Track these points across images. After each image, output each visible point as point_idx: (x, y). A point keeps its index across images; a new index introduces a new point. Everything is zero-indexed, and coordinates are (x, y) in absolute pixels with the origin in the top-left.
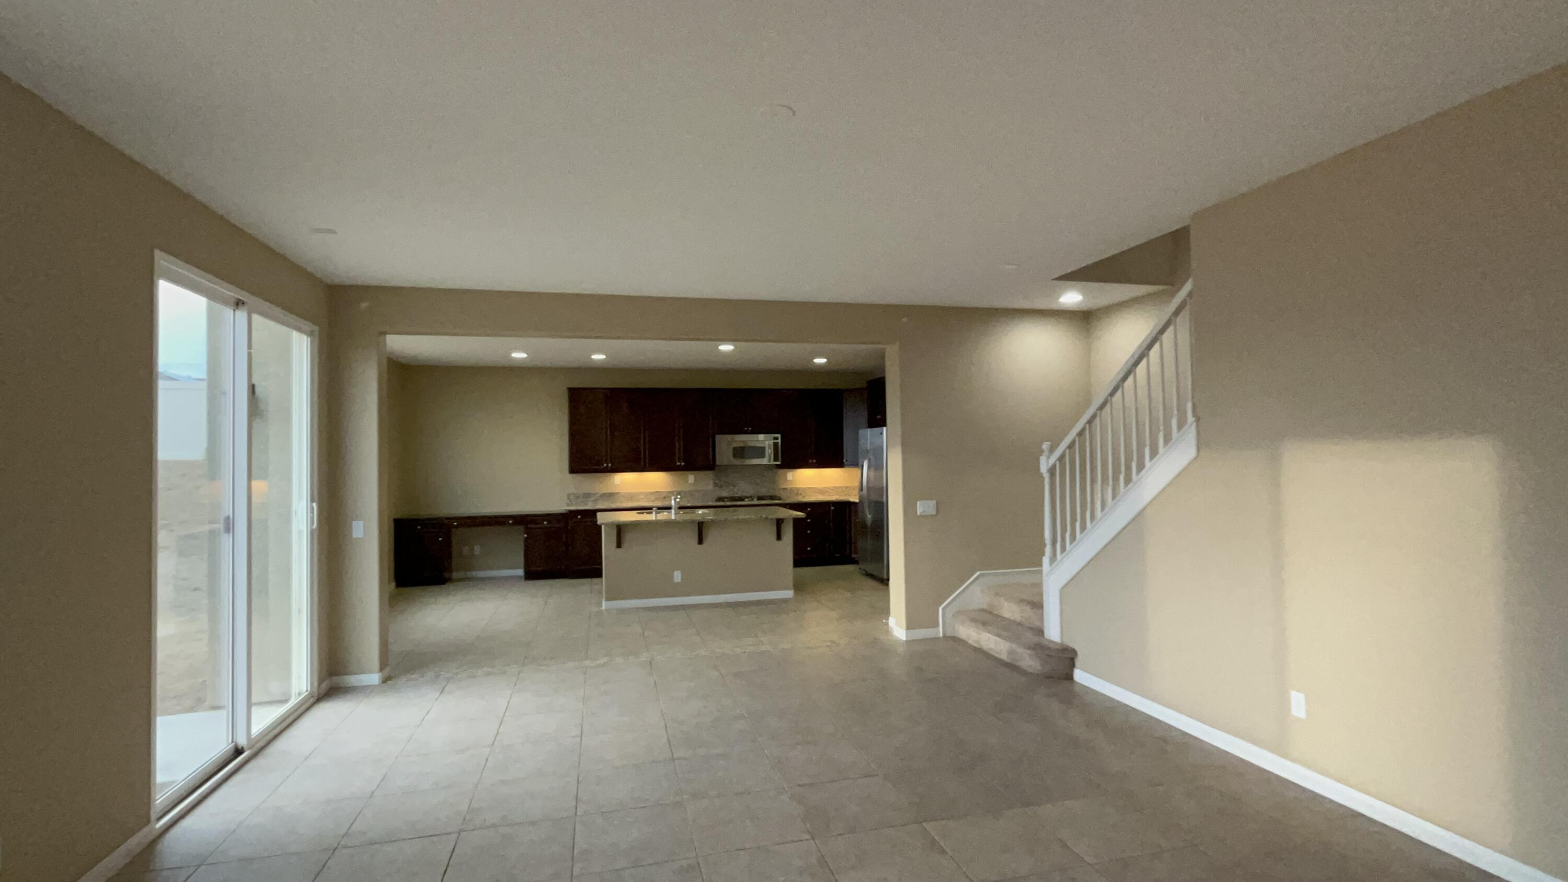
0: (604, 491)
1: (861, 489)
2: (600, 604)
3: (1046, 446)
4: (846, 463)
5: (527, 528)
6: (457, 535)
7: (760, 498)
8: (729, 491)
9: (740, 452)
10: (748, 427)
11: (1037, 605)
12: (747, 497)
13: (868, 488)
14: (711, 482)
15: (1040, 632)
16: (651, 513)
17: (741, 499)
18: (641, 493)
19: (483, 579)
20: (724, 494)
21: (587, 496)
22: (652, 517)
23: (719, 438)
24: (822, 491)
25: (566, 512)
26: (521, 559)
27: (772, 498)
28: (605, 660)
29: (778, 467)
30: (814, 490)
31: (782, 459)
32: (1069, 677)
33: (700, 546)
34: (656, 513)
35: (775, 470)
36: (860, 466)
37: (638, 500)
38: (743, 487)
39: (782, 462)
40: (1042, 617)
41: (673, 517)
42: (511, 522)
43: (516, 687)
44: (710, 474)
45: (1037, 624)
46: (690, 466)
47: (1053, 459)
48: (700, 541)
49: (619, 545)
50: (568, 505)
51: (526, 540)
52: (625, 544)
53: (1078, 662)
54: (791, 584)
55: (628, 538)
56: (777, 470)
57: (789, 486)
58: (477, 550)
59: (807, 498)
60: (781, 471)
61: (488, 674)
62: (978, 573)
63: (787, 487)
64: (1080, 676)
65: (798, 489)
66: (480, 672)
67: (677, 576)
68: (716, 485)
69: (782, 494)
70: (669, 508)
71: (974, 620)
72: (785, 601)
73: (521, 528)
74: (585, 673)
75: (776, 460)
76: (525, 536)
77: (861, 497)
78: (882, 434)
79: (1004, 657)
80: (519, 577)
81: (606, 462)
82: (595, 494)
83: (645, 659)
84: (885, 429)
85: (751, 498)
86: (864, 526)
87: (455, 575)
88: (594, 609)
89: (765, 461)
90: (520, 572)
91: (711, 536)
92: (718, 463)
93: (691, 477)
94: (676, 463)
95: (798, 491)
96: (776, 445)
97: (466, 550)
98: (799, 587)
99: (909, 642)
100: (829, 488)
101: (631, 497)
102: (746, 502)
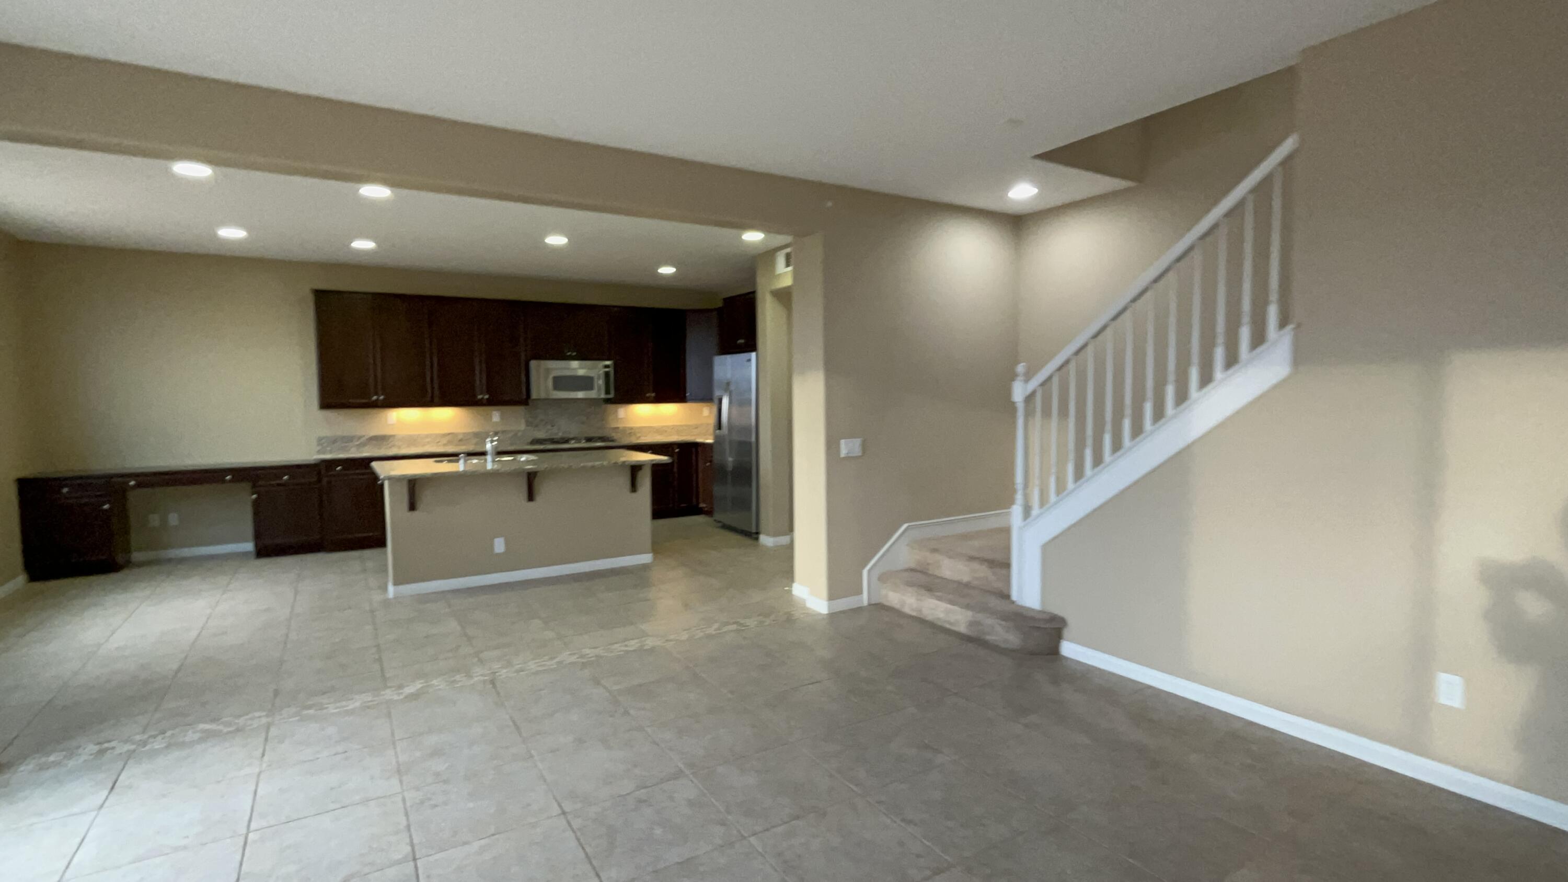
0: (373, 433)
1: (719, 425)
2: (385, 589)
3: (1021, 368)
4: (688, 398)
5: (254, 486)
6: (135, 498)
7: (589, 440)
8: (547, 432)
9: (561, 383)
10: (572, 352)
11: (1003, 565)
12: (573, 439)
13: (731, 427)
14: (523, 421)
15: (1006, 596)
16: (457, 461)
17: (567, 441)
18: (427, 436)
19: (182, 561)
20: (541, 435)
21: (350, 439)
22: (460, 466)
23: (533, 364)
24: (659, 431)
25: (316, 462)
26: (247, 525)
27: (602, 439)
28: (418, 685)
29: (608, 401)
30: (651, 430)
31: (616, 389)
32: (1054, 652)
33: (531, 504)
34: (465, 461)
35: (604, 406)
36: (716, 401)
37: (424, 445)
38: (565, 427)
39: (615, 394)
40: (1007, 580)
41: (489, 466)
42: (228, 478)
43: (266, 758)
44: (520, 409)
45: (999, 585)
46: (494, 401)
47: (1034, 384)
48: (531, 497)
49: (412, 507)
50: (319, 452)
51: (256, 505)
52: (421, 505)
53: (1066, 633)
54: (648, 545)
55: (426, 497)
56: (606, 405)
57: (621, 425)
58: (173, 519)
59: (642, 438)
60: (611, 407)
61: (208, 736)
62: (905, 526)
63: (618, 426)
64: (1069, 649)
65: (631, 428)
66: (191, 736)
67: (499, 545)
68: (528, 424)
69: (615, 435)
70: (483, 454)
71: (910, 584)
72: (645, 567)
73: (246, 486)
74: (389, 715)
75: (607, 392)
76: (254, 496)
77: (717, 438)
78: (749, 360)
79: (962, 629)
80: (245, 555)
81: (376, 394)
82: (360, 438)
83: (482, 678)
84: (753, 355)
85: (578, 440)
86: (722, 469)
87: (136, 556)
88: (377, 597)
89: (593, 394)
90: (249, 546)
91: (545, 491)
92: (534, 395)
93: (496, 415)
94: (477, 397)
95: (631, 431)
96: (607, 375)
97: (154, 520)
98: (657, 548)
99: (833, 616)
100: (668, 427)
101: (412, 440)
102: (573, 444)
